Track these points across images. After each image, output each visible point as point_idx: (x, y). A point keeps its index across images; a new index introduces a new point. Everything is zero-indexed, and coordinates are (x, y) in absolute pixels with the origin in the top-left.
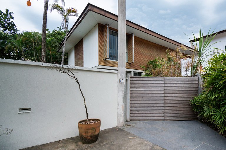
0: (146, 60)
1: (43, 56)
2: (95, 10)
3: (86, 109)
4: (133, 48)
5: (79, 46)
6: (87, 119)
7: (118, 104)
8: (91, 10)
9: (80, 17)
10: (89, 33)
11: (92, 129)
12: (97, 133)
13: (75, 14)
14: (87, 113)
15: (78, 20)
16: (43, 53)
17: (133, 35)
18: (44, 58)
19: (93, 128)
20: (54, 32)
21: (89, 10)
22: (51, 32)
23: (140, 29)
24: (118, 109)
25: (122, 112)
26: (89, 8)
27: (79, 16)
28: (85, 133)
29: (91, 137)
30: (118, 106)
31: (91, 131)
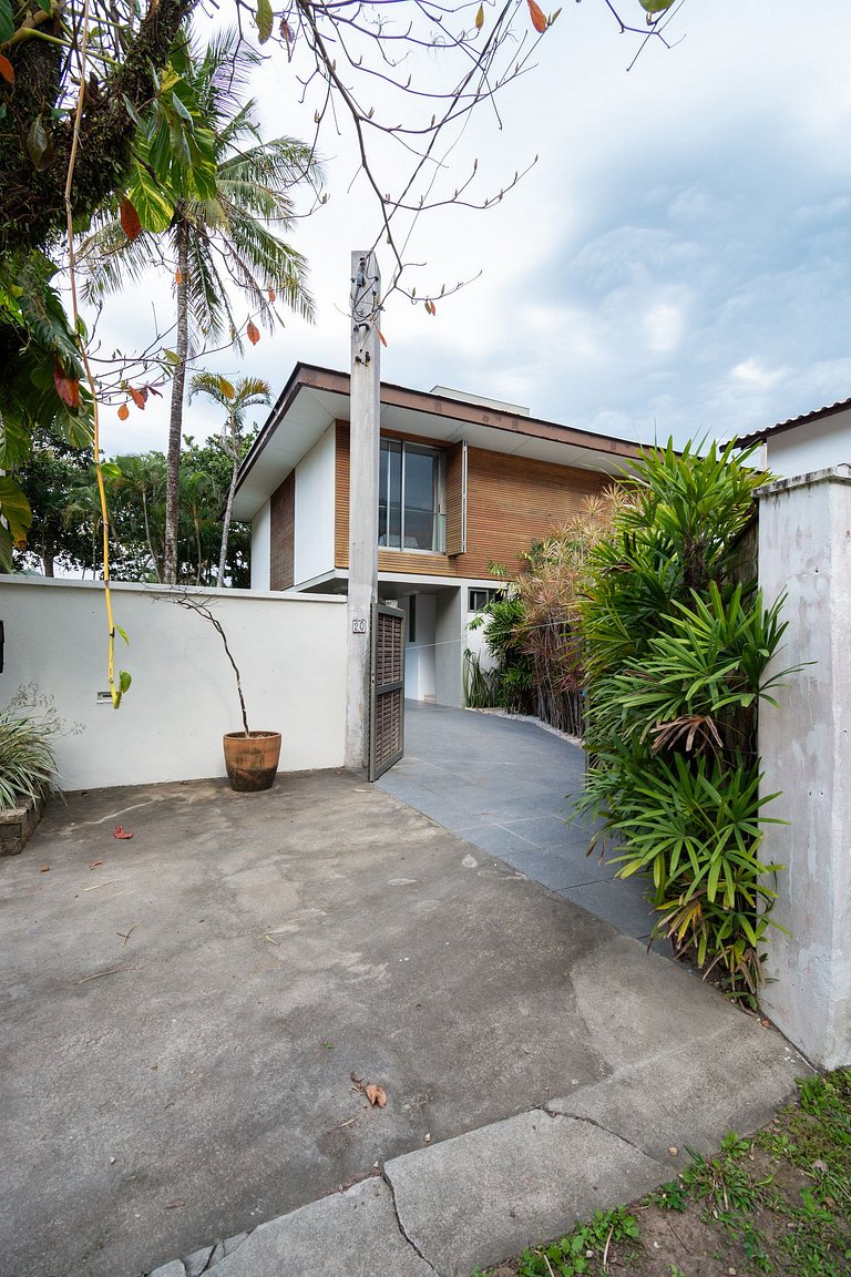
0: (523, 541)
1: (169, 540)
2: (321, 380)
3: (242, 702)
4: (464, 496)
5: (282, 497)
6: (244, 730)
7: (348, 698)
8: (307, 385)
9: (277, 406)
10: (309, 454)
11: (253, 753)
12: (267, 765)
13: (261, 396)
14: (244, 713)
15: (273, 414)
16: (170, 532)
17: (465, 449)
18: (174, 547)
19: (257, 752)
20: (213, 441)
21: (300, 385)
22: (201, 449)
23: (493, 420)
24: (347, 712)
25: (361, 723)
26: (299, 379)
27: (274, 402)
28: (237, 761)
29: (251, 773)
30: (348, 703)
31: (250, 757)
